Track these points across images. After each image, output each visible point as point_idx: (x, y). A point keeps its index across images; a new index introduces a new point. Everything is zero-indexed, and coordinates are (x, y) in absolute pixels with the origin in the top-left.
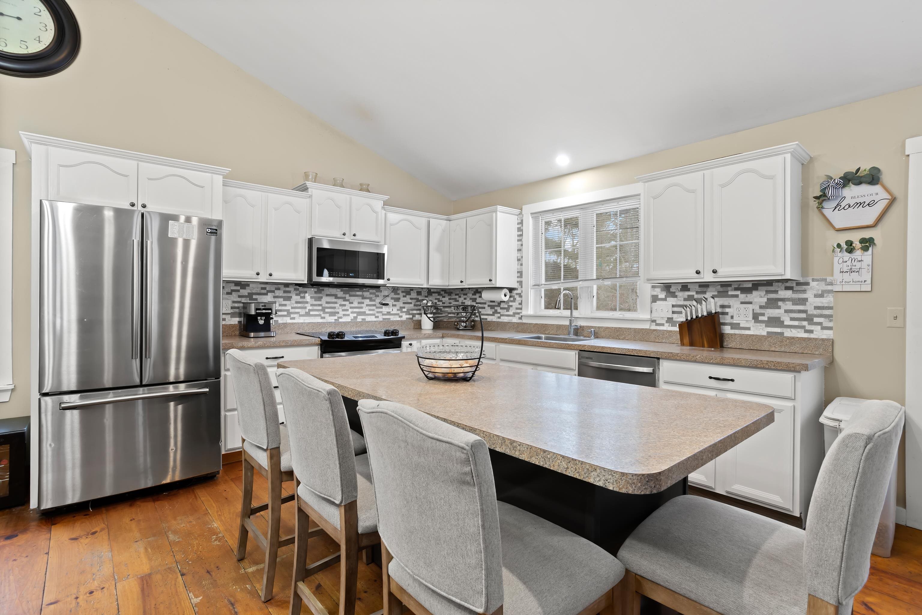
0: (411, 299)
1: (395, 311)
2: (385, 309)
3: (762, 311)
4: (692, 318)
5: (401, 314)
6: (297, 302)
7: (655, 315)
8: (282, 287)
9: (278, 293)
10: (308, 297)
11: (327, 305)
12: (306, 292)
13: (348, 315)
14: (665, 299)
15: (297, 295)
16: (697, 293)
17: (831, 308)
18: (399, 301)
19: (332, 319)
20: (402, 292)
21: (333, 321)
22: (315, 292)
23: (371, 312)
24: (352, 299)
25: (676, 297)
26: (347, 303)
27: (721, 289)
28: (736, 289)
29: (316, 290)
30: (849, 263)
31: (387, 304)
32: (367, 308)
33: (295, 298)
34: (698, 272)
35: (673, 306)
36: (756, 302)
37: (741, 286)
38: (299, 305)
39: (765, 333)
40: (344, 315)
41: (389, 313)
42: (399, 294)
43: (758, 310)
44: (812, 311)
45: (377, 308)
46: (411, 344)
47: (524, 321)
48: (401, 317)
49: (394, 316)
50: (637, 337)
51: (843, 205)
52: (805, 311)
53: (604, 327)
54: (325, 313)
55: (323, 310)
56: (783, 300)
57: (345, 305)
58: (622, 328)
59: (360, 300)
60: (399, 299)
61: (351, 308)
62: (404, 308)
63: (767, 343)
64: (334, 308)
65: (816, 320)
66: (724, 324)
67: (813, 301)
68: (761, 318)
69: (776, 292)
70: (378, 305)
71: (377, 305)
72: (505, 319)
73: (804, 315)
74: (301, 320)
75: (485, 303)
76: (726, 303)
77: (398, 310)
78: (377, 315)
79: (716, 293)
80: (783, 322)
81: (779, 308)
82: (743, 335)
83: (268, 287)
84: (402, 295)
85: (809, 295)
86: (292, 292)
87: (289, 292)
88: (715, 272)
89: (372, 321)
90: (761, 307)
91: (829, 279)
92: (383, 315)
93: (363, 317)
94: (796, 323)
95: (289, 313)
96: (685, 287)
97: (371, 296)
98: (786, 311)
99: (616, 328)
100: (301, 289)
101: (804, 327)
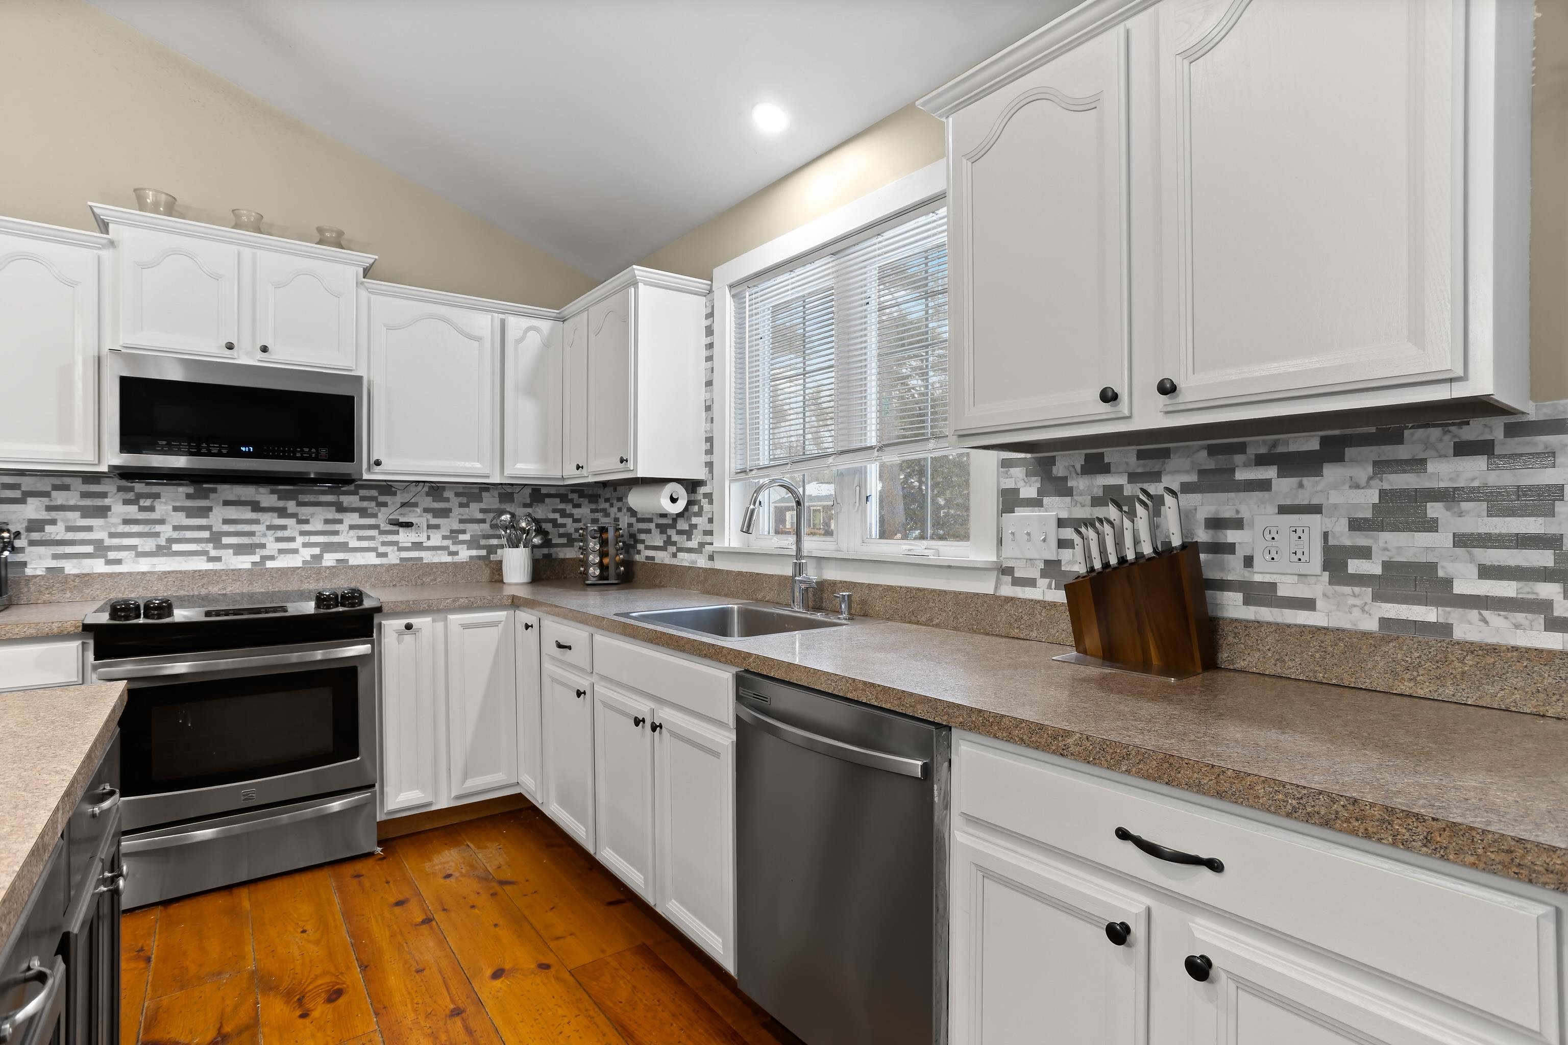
0: (482, 511)
1: (436, 539)
2: (405, 537)
3: (1361, 540)
4: (1106, 565)
5: (453, 548)
6: (126, 522)
7: (1010, 552)
8: (76, 483)
9: (60, 498)
10: (162, 508)
11: (226, 528)
12: (157, 496)
13: (295, 551)
14: (1036, 503)
15: (126, 502)
16: (1132, 477)
18: (448, 517)
19: (244, 562)
20: (457, 495)
21: (249, 566)
22: (189, 496)
23: (365, 544)
24: (304, 511)
25: (1068, 492)
26: (291, 522)
27: (1210, 464)
29: (190, 490)
31: (409, 525)
32: (353, 533)
33: (120, 510)
34: (1109, 396)
35: (1061, 523)
36: (1336, 506)
37: (1281, 449)
38: (135, 528)
39: (1370, 625)
40: (281, 551)
41: (417, 546)
42: (447, 500)
43: (1344, 537)
45: (382, 533)
46: (409, 627)
47: (719, 564)
48: (456, 553)
49: (434, 552)
50: (961, 620)
53: (881, 586)
54: (218, 544)
55: (216, 539)
56: (1448, 496)
57: (284, 528)
58: (924, 590)
59: (331, 514)
60: (449, 511)
61: (303, 533)
62: (464, 532)
63: (1382, 664)
64: (251, 534)
66: (1223, 585)
68: (1355, 566)
69: (1418, 464)
70: (385, 527)
71: (382, 525)
72: (685, 559)
74: (144, 565)
75: (650, 520)
76: (1227, 512)
77: (444, 538)
78: (382, 549)
79: (1193, 478)
80: (1448, 583)
81: (1431, 526)
82: (1289, 626)
83: (27, 483)
84: (454, 501)
86: (109, 495)
87: (104, 495)
88: (1167, 388)
89: (366, 566)
90: (1356, 525)
92: (401, 549)
93: (341, 556)
94: (1507, 589)
95: (100, 549)
96: (1095, 460)
97: (365, 504)
98: (1462, 541)
99: (909, 590)
100: (139, 487)
101: (1545, 606)
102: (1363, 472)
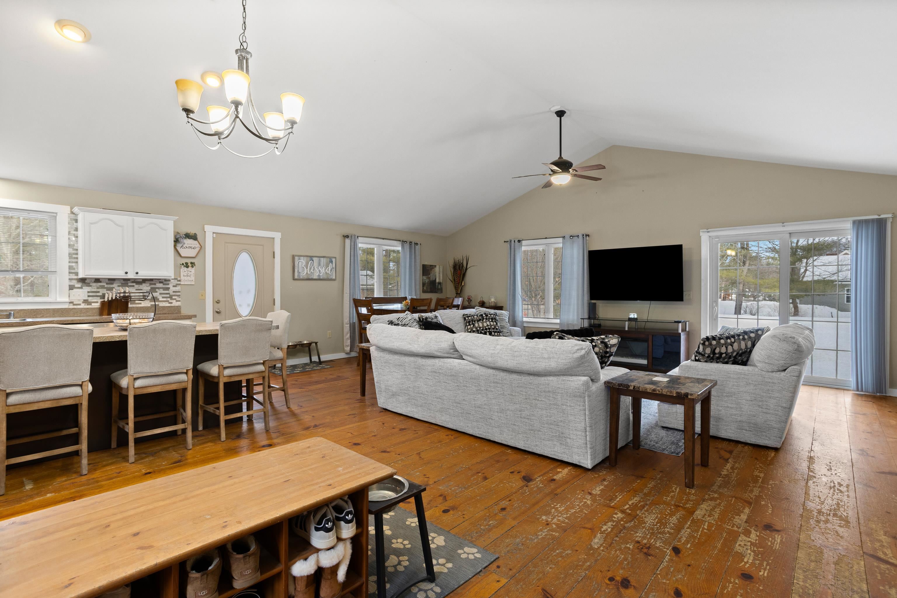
7: (72, 298)
14: (81, 288)
16: (107, 284)
17: (179, 292)
25: (91, 286)
28: (133, 282)
30: (186, 272)
34: (126, 273)
35: (88, 292)
36: (144, 290)
37: (136, 281)
39: (149, 305)
44: (172, 293)
51: (184, 246)
52: (169, 294)
53: (18, 309)
56: (159, 288)
65: (174, 297)
67: (172, 289)
69: (155, 284)
73: (168, 296)
79: (120, 284)
80: (159, 299)
81: (157, 292)
82: (138, 307)
85: (170, 286)
88: (137, 273)
90: (147, 292)
91: (179, 279)
94: (165, 299)
96: (97, 280)
98: (160, 294)
101: (168, 301)
102: (148, 285)
